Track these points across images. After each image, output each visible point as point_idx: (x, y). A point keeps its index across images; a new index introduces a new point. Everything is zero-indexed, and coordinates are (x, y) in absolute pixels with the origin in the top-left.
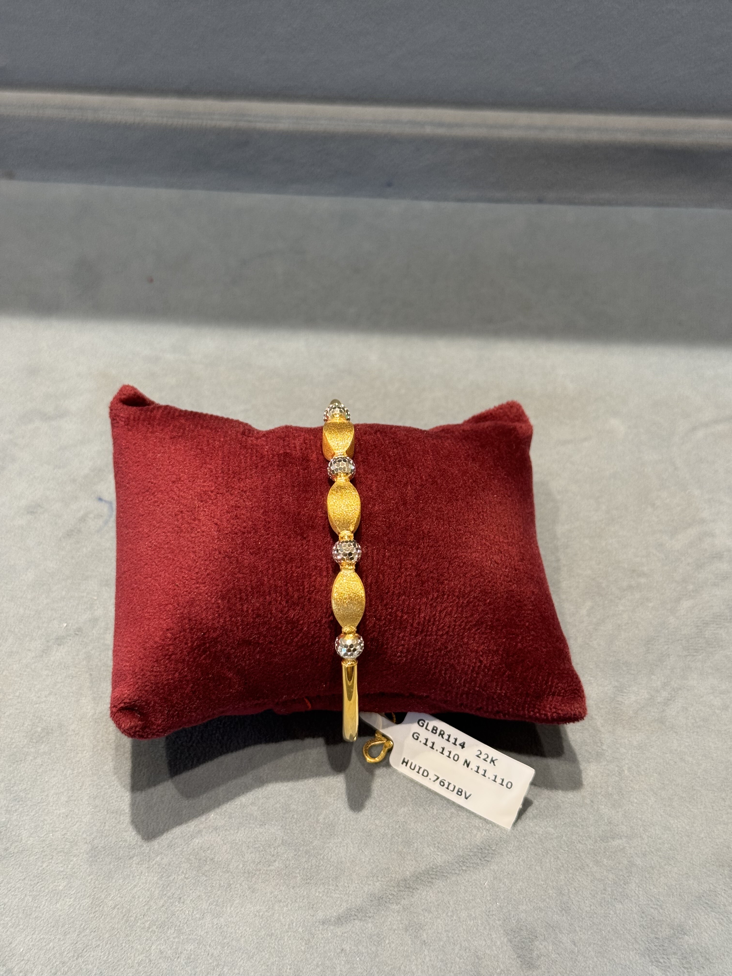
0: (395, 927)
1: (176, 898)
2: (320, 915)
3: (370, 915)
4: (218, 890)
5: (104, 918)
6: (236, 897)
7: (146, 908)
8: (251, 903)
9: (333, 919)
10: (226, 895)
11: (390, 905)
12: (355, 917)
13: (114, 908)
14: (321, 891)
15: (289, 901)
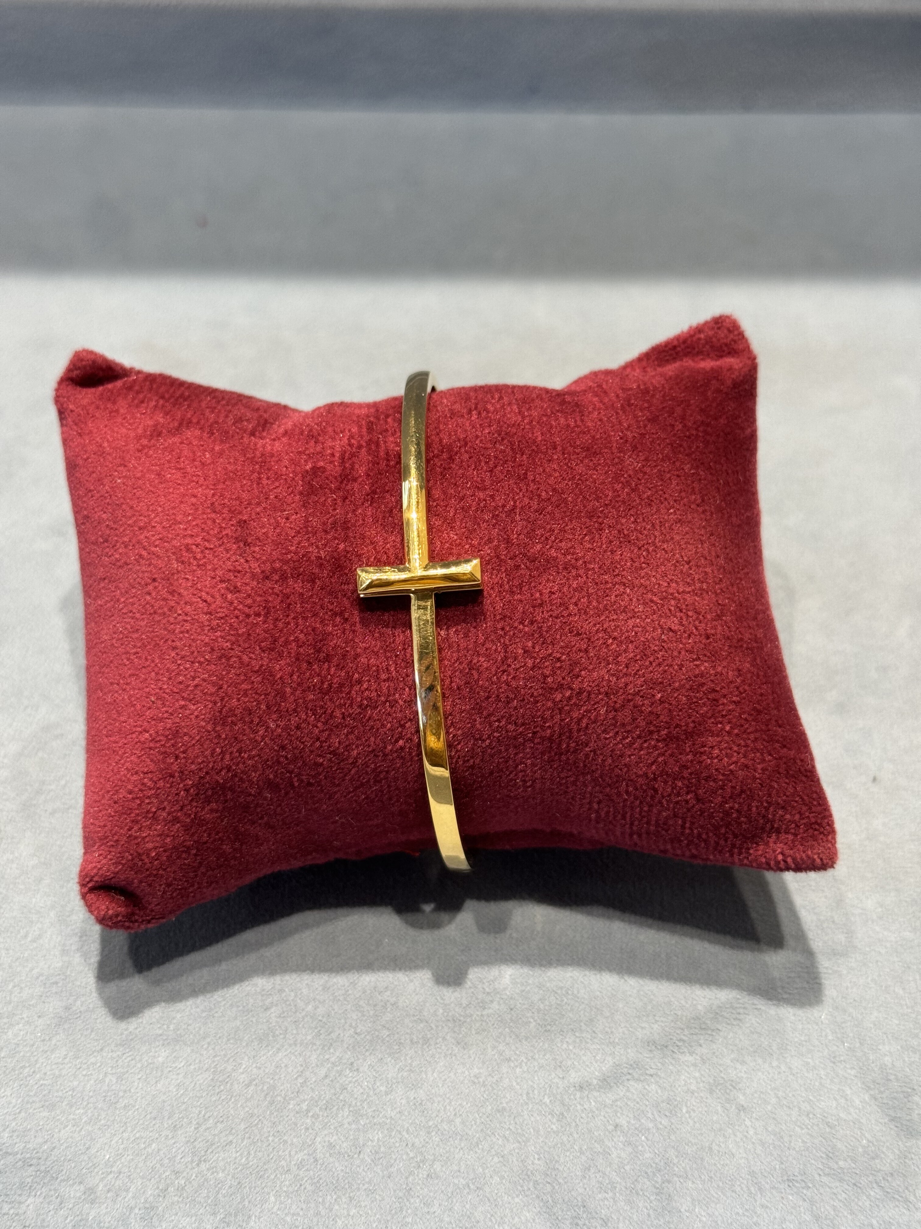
0: (693, 1087)
1: (345, 1064)
2: (574, 1077)
3: (651, 1071)
4: (410, 1049)
5: (236, 1100)
6: (439, 1058)
7: (300, 1080)
8: (464, 1064)
9: (595, 1082)
10: (423, 1055)
11: (680, 1057)
12: (629, 1077)
13: (248, 1086)
14: (570, 1041)
15: (523, 1058)
